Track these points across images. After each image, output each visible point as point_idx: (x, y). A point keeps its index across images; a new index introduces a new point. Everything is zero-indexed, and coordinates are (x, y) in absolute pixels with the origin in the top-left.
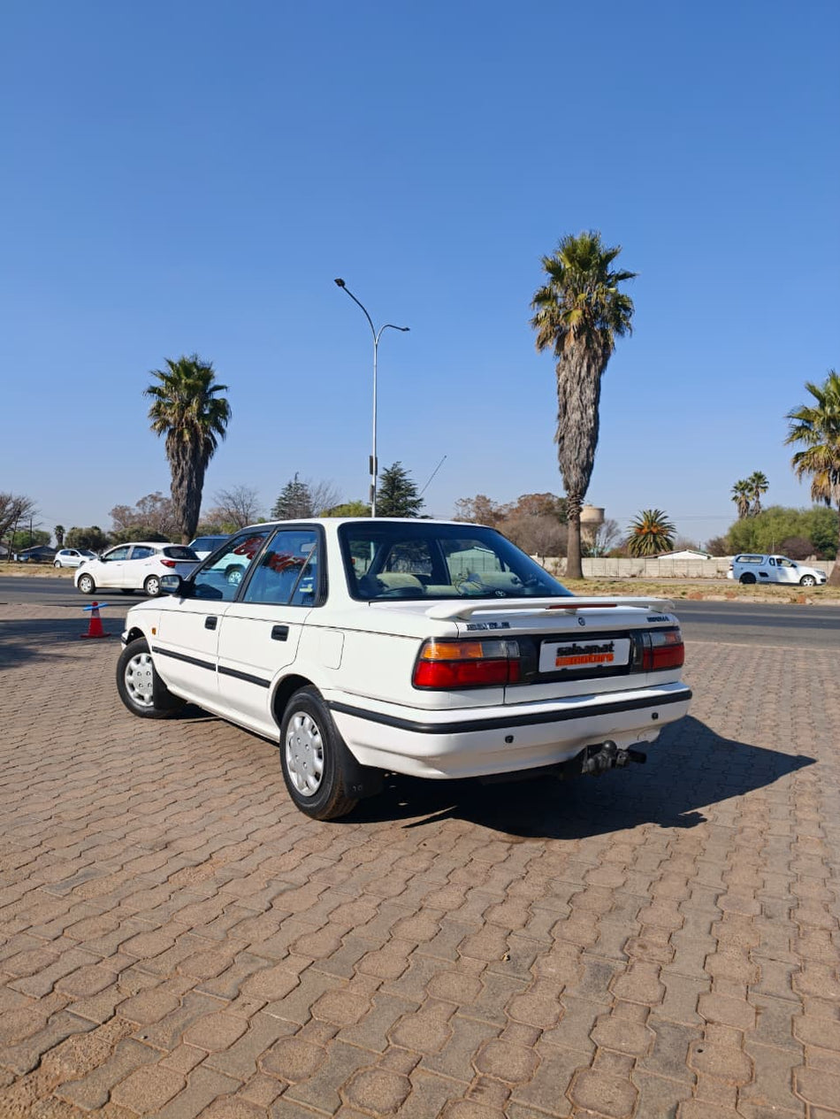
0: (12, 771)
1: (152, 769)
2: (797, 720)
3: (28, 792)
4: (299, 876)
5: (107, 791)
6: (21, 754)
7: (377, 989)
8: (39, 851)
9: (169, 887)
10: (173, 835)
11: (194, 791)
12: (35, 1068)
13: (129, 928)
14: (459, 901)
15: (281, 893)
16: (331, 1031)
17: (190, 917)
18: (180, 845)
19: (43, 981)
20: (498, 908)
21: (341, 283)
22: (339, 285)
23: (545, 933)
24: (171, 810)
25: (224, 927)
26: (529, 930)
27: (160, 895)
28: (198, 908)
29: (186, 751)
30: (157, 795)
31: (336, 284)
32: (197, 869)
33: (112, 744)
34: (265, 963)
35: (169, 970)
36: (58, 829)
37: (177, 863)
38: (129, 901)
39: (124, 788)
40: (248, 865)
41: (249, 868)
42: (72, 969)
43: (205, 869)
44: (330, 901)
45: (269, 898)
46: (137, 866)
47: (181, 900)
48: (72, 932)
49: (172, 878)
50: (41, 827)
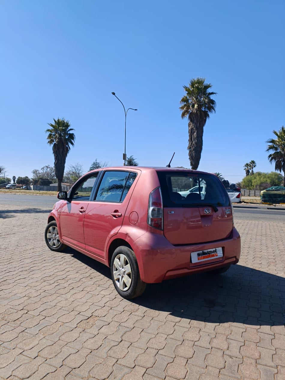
0: (8, 274)
1: (61, 273)
3: (15, 284)
4: (130, 324)
5: (45, 284)
6: (11, 267)
8: (23, 312)
9: (78, 330)
10: (74, 305)
11: (79, 284)
13: (66, 351)
14: (198, 337)
15: (125, 333)
17: (90, 344)
18: (78, 309)
20: (215, 340)
21: (114, 94)
22: (113, 94)
23: (238, 353)
24: (72, 292)
25: (105, 350)
26: (231, 351)
27: (75, 334)
28: (92, 340)
29: (72, 265)
30: (66, 285)
31: (112, 94)
32: (87, 321)
33: (44, 262)
34: (126, 370)
35: (87, 375)
36: (29, 301)
37: (80, 318)
38: (63, 337)
39: (52, 282)
40: (108, 319)
41: (109, 320)
42: (45, 375)
43: (91, 321)
44: (145, 337)
45: (120, 336)
46: (63, 319)
47: (85, 337)
48: (42, 354)
49: (78, 325)
50: (22, 300)
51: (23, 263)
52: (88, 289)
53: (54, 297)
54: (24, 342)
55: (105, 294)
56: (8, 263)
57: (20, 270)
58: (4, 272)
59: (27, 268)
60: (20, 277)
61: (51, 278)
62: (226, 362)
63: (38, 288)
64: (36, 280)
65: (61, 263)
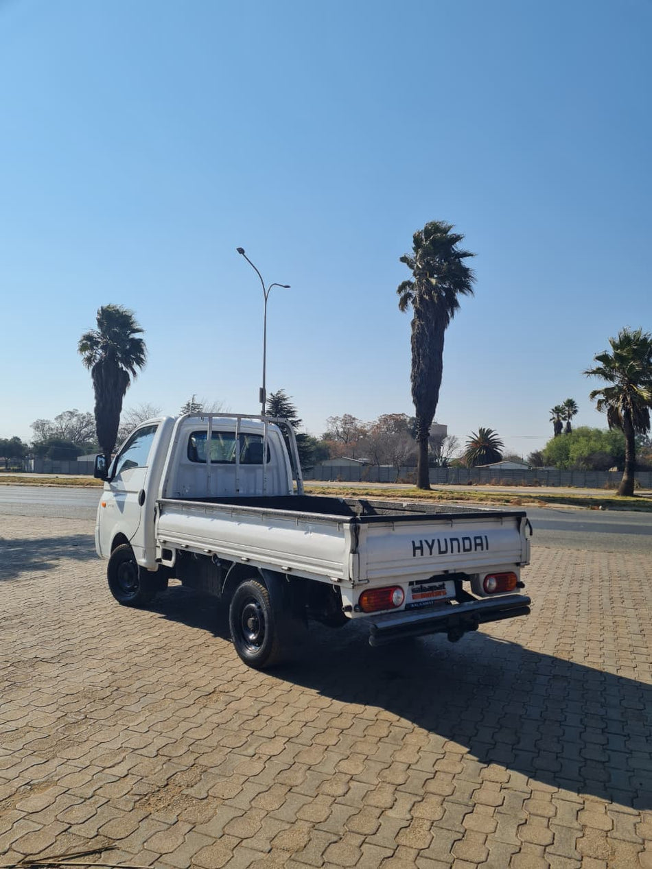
1: (156, 640)
2: (569, 604)
3: (84, 656)
4: (271, 699)
5: (133, 654)
7: (326, 750)
8: (111, 689)
9: (198, 706)
10: (188, 678)
11: (189, 654)
12: (167, 785)
13: (184, 726)
15: (263, 707)
16: (307, 767)
17: (216, 719)
18: (193, 684)
19: (152, 750)
22: (240, 253)
25: (237, 724)
27: (194, 710)
28: (218, 715)
30: (168, 656)
31: (238, 252)
32: (209, 697)
33: (120, 625)
34: (264, 740)
35: (215, 744)
36: (115, 677)
37: (197, 694)
38: (178, 714)
39: (145, 652)
40: (238, 694)
41: (240, 695)
42: (164, 745)
43: (214, 697)
44: (290, 711)
45: (256, 710)
46: (174, 695)
47: (208, 712)
48: (154, 728)
49: (196, 702)
50: (105, 677)
51: (84, 627)
52: (205, 660)
53: (153, 671)
54: (125, 719)
55: (231, 666)
56: (57, 627)
57: (83, 637)
58: (57, 641)
59: (96, 634)
60: (88, 647)
61: (141, 647)
62: (391, 732)
63: (123, 660)
64: (115, 650)
65: (152, 625)
